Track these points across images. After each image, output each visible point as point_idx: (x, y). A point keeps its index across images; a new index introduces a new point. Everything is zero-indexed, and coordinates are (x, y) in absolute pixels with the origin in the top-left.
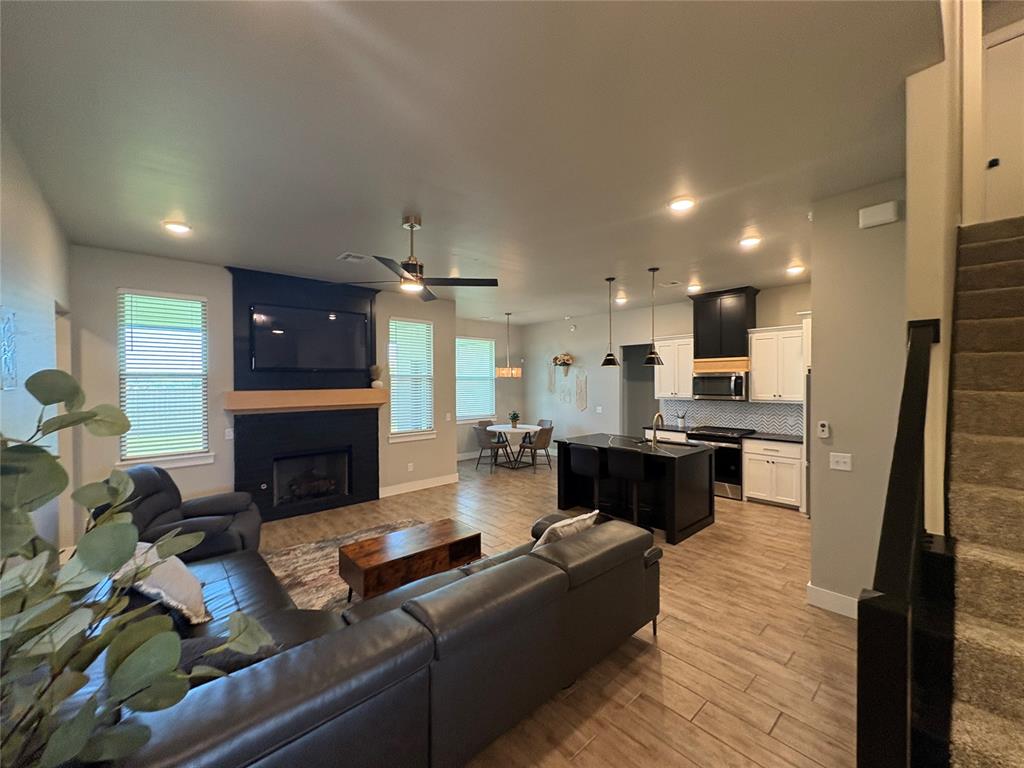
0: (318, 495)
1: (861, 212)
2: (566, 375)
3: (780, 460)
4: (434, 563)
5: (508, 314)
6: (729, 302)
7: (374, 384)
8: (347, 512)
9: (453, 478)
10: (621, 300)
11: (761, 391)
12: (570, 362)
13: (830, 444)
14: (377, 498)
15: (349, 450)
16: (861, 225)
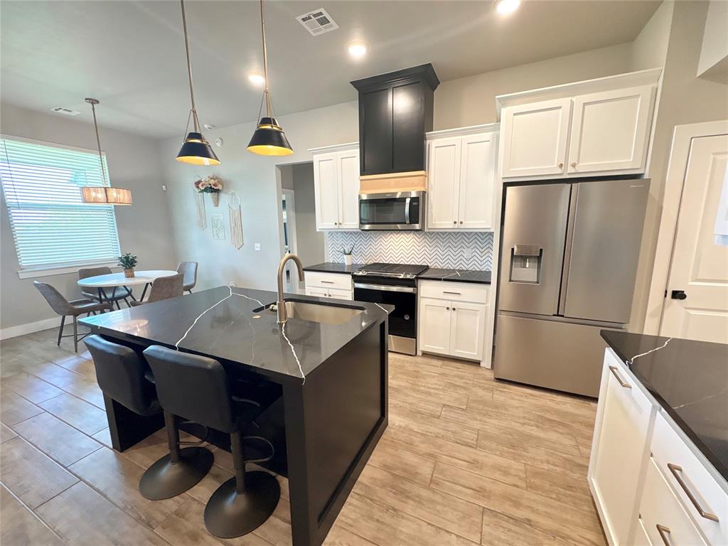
2: (217, 204)
3: (462, 306)
5: (93, 102)
11: (439, 216)
12: (220, 187)
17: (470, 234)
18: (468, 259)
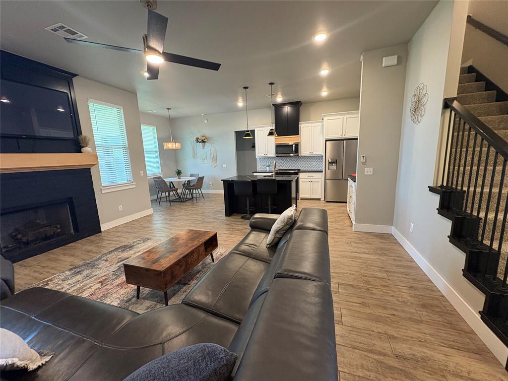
0: (46, 238)
1: (384, 59)
2: (204, 148)
3: (313, 180)
4: (198, 256)
5: (169, 109)
6: (287, 109)
7: (83, 150)
8: (80, 245)
9: (150, 211)
10: (240, 104)
11: (304, 151)
12: (206, 140)
13: (365, 164)
14: (100, 232)
15: (70, 201)
16: (383, 66)
17: (314, 157)
18: (314, 165)
